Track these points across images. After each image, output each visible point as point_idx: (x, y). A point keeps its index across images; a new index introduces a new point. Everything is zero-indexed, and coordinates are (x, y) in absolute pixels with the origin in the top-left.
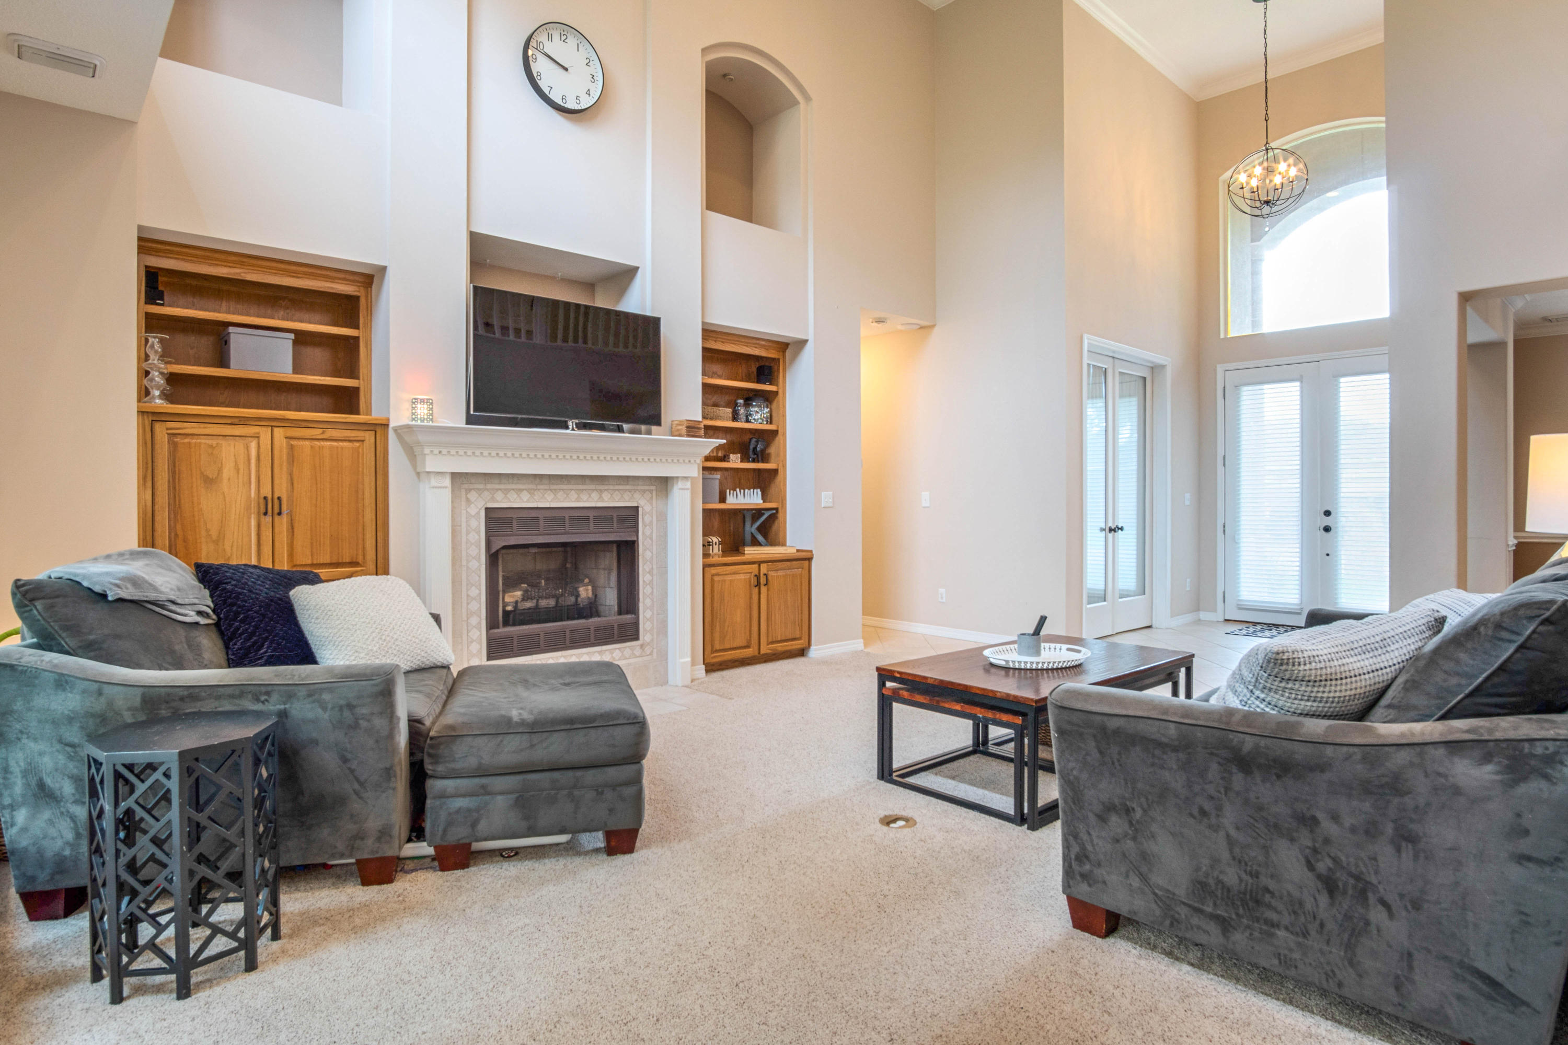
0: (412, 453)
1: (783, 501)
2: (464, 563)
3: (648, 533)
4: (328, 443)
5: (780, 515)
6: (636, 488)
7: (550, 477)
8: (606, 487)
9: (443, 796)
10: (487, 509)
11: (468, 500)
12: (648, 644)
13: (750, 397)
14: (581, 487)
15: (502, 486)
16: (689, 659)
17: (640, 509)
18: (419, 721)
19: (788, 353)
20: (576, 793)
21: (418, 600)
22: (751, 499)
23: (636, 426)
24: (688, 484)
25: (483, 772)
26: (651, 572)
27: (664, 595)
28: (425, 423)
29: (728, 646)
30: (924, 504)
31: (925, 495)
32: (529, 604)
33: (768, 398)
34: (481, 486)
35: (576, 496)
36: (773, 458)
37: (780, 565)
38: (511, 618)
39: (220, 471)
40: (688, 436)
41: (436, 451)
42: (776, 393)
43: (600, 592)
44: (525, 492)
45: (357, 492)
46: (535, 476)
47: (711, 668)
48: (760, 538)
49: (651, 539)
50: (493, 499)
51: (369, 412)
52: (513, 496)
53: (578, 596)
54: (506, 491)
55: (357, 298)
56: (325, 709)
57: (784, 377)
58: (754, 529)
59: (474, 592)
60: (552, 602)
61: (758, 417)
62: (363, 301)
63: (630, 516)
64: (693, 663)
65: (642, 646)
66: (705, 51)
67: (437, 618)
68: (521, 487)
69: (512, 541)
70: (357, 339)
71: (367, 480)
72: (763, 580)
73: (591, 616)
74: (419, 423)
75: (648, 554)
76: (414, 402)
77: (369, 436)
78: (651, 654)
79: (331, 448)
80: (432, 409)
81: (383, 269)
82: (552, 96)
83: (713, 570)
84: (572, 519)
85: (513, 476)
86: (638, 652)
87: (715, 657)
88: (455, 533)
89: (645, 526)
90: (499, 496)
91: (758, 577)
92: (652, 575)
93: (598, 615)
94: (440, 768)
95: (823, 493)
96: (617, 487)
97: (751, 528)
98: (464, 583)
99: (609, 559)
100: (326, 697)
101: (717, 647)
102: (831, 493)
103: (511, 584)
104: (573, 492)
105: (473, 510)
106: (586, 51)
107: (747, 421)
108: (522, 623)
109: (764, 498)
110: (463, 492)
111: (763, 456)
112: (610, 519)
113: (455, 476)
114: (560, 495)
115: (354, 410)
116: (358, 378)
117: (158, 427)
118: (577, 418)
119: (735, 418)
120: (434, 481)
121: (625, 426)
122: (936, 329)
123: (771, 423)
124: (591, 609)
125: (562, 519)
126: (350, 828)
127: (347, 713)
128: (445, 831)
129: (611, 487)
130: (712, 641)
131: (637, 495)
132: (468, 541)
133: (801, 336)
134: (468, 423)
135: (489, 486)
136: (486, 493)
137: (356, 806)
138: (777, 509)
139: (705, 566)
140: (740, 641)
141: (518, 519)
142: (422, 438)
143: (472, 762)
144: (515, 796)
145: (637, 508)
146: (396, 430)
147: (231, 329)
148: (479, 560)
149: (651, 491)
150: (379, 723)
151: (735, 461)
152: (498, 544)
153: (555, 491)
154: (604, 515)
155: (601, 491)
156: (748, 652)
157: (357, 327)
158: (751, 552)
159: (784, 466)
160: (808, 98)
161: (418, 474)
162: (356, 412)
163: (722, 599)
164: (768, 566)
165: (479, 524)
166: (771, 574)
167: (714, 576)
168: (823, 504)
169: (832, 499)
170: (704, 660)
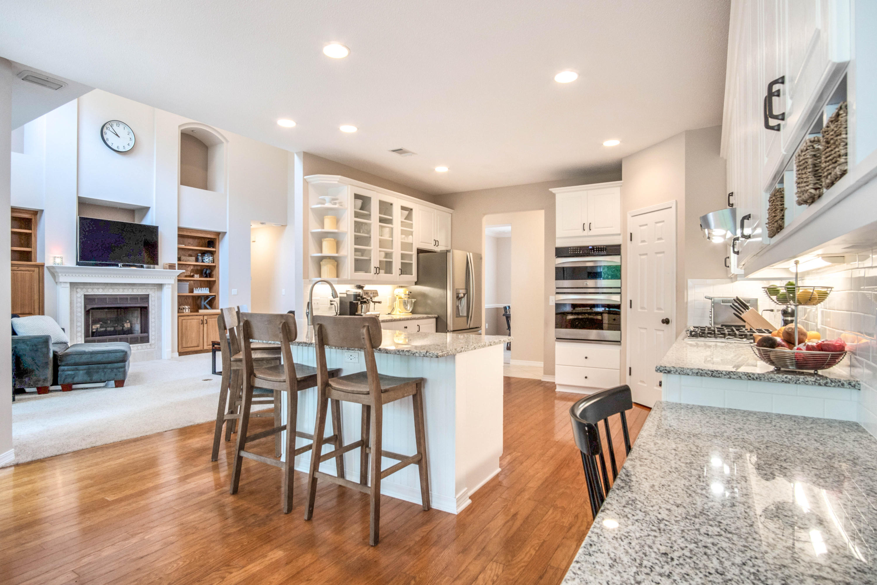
0: (54, 275)
1: (218, 293)
2: (75, 314)
3: (153, 303)
4: (20, 272)
5: (217, 298)
6: (148, 288)
7: (111, 284)
8: (135, 287)
9: (63, 371)
10: (85, 295)
11: (77, 292)
12: (153, 344)
13: (204, 253)
14: (124, 287)
15: (91, 287)
16: (170, 350)
17: (150, 295)
18: (56, 352)
19: (220, 236)
20: (105, 370)
21: (56, 323)
22: (205, 291)
23: (149, 266)
24: (170, 286)
25: (76, 364)
26: (154, 318)
27: (160, 326)
28: (59, 265)
29: (189, 346)
30: (284, 294)
31: (283, 290)
32: (102, 329)
33: (212, 253)
34: (82, 287)
35: (122, 290)
36: (214, 276)
37: (213, 316)
38: (93, 334)
40: (170, 269)
41: (64, 275)
42: (215, 251)
43: (133, 326)
45: (31, 289)
46: (105, 283)
47: (181, 354)
48: (208, 307)
49: (155, 306)
50: (87, 291)
51: (36, 261)
52: (95, 290)
53: (123, 326)
54: (93, 289)
55: (31, 219)
56: (27, 345)
57: (219, 245)
58: (205, 303)
59: (79, 324)
60: (112, 329)
61: (207, 260)
62: (33, 220)
63: (146, 298)
64: (173, 351)
65: (150, 345)
66: (180, 126)
67: (63, 329)
68: (99, 287)
69: (95, 306)
70: (31, 234)
71: (35, 285)
72: (205, 322)
73: (129, 334)
74: (57, 265)
75: (153, 312)
76: (55, 258)
77: (36, 270)
78: (154, 348)
79: (21, 273)
80: (62, 260)
81: (42, 211)
82: (113, 147)
83: (182, 318)
84: (121, 299)
85: (96, 283)
86: (149, 347)
87: (183, 350)
88: (71, 303)
89: (152, 301)
90: (90, 290)
91: (202, 321)
93: (132, 333)
94: (63, 363)
95: (233, 290)
97: (204, 303)
98: (75, 321)
99: (137, 314)
100: (28, 343)
101: (184, 346)
102: (236, 290)
103: (95, 322)
105: (79, 295)
106: (127, 130)
107: (203, 262)
108: (99, 336)
109: (210, 291)
110: (75, 289)
111: (210, 275)
112: (137, 299)
113: (71, 283)
114: (115, 290)
115: (29, 260)
116: (31, 248)
118: (122, 262)
119: (197, 260)
120: (63, 285)
121: (145, 266)
122: (287, 227)
123: (213, 263)
124: (130, 331)
126: (34, 378)
127: (34, 347)
128: (64, 380)
129: (137, 287)
130: (182, 343)
131: (149, 290)
132: (76, 306)
133: (224, 231)
134: (77, 264)
135: (86, 287)
137: (37, 372)
138: (215, 296)
139: (178, 316)
140: (195, 344)
141: (98, 299)
142: (58, 270)
143: (73, 361)
144: (85, 371)
145: (148, 295)
146: (47, 267)
148: (81, 313)
149: (155, 289)
150: (44, 350)
151: (197, 277)
152: (89, 307)
153: (113, 289)
154: (134, 298)
156: (198, 348)
157: (31, 229)
158: (201, 311)
159: (218, 279)
160: (227, 141)
161: (56, 283)
162: (31, 261)
163: (186, 329)
164: (209, 317)
165: (81, 300)
166: (209, 319)
167: (183, 320)
168: (233, 294)
169: (237, 292)
170: (178, 351)
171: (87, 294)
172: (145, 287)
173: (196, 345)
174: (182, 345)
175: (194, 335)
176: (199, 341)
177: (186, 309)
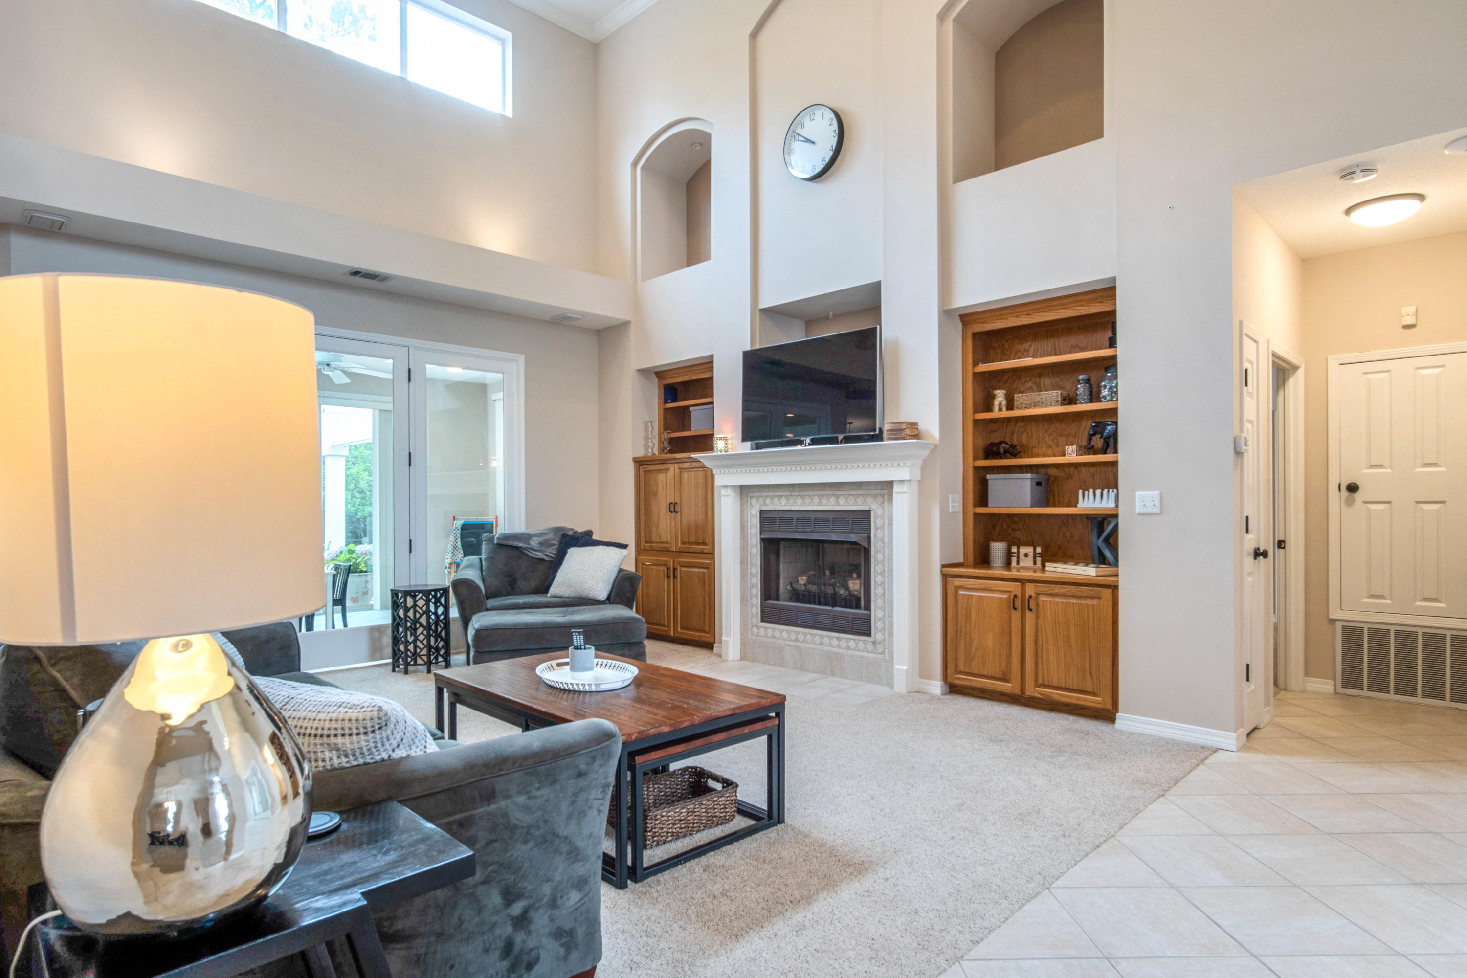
3: (879, 535)
4: (694, 470)
6: (868, 492)
8: (842, 493)
10: (761, 511)
11: (749, 504)
12: (880, 643)
14: (822, 493)
15: (770, 494)
17: (872, 513)
26: (882, 574)
28: (723, 453)
29: (977, 671)
34: (758, 494)
35: (818, 501)
37: (1057, 589)
38: (791, 596)
39: (658, 490)
44: (784, 498)
47: (950, 689)
49: (882, 541)
54: (773, 497)
58: (1100, 542)
63: (863, 519)
64: (924, 673)
65: (874, 643)
68: (781, 494)
69: (777, 536)
75: (879, 556)
78: (885, 654)
79: (695, 473)
80: (726, 444)
83: (957, 582)
84: (816, 520)
85: (777, 486)
86: (870, 647)
87: (959, 678)
88: (744, 527)
89: (876, 528)
90: (768, 501)
92: (883, 577)
95: (1138, 494)
96: (851, 492)
101: (964, 667)
102: (1157, 493)
104: (816, 497)
105: (753, 512)
106: (828, 114)
107: (1093, 400)
110: (746, 499)
113: (740, 488)
114: (807, 500)
117: (641, 467)
118: (810, 436)
120: (723, 492)
125: (809, 519)
129: (846, 493)
130: (957, 657)
131: (869, 500)
132: (750, 534)
135: (763, 494)
136: (761, 499)
140: (992, 668)
141: (780, 518)
145: (868, 512)
147: (691, 409)
148: (758, 547)
149: (880, 494)
151: (1070, 454)
152: (767, 537)
153: (803, 497)
154: (841, 518)
155: (838, 495)
156: (1006, 687)
163: (968, 616)
164: (1041, 588)
165: (756, 521)
166: (1042, 598)
167: (958, 588)
168: (1139, 509)
169: (1157, 503)
170: (945, 678)
171: (764, 508)
172: (861, 492)
173: (999, 674)
174: (956, 665)
175: (990, 641)
176: (1009, 663)
177: (1031, 555)
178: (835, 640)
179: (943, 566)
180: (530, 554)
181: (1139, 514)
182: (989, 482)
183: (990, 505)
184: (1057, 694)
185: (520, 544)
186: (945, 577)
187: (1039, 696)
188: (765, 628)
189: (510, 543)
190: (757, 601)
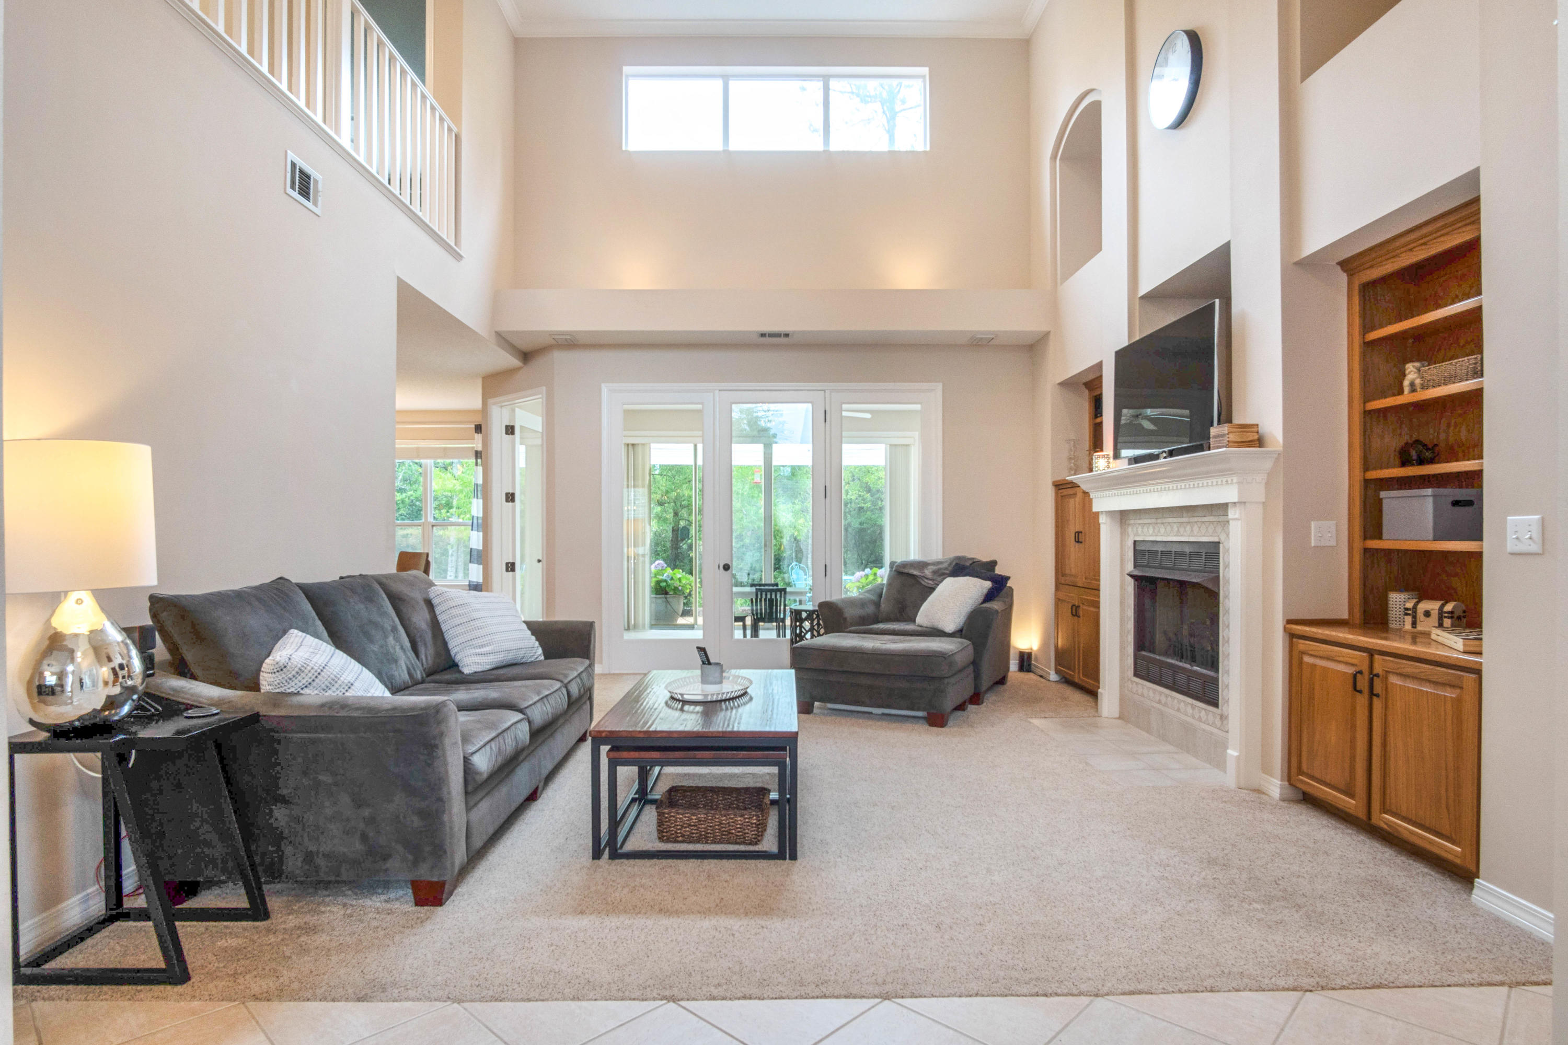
2: (1126, 587)
6: (1216, 518)
10: (1134, 543)
11: (1128, 534)
15: (1141, 521)
17: (1221, 546)
24: (1238, 513)
37: (1409, 666)
50: (1137, 533)
54: (1143, 526)
59: (1130, 613)
63: (1215, 553)
65: (1221, 717)
72: (1373, 686)
83: (1301, 645)
84: (1176, 554)
89: (1225, 567)
90: (1140, 529)
95: (1509, 519)
96: (1201, 519)
98: (1126, 605)
101: (1304, 767)
102: (1536, 518)
104: (1174, 525)
105: (1130, 543)
110: (1126, 527)
112: (1200, 556)
117: (1059, 492)
129: (1198, 519)
131: (1218, 529)
132: (1127, 569)
135: (1134, 521)
136: (1132, 528)
141: (1148, 552)
145: (1216, 544)
153: (1165, 525)
154: (1196, 551)
156: (1349, 803)
163: (1311, 698)
165: (1130, 554)
166: (1393, 679)
167: (1303, 653)
168: (1511, 546)
169: (1536, 534)
170: (1290, 778)
171: (1137, 539)
172: (1211, 519)
173: (1343, 784)
174: (1301, 763)
175: (1334, 735)
176: (1354, 769)
177: (1435, 614)
178: (1190, 707)
179: (1289, 622)
180: (923, 583)
181: (1512, 554)
182: (1384, 501)
183: (1385, 536)
184: (1406, 829)
185: (915, 572)
186: (1292, 636)
187: (1385, 827)
188: (1137, 684)
189: (906, 571)
190: (1130, 650)
